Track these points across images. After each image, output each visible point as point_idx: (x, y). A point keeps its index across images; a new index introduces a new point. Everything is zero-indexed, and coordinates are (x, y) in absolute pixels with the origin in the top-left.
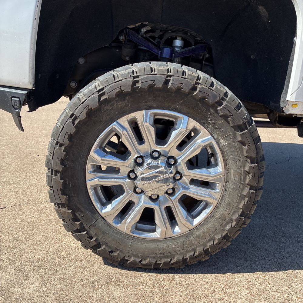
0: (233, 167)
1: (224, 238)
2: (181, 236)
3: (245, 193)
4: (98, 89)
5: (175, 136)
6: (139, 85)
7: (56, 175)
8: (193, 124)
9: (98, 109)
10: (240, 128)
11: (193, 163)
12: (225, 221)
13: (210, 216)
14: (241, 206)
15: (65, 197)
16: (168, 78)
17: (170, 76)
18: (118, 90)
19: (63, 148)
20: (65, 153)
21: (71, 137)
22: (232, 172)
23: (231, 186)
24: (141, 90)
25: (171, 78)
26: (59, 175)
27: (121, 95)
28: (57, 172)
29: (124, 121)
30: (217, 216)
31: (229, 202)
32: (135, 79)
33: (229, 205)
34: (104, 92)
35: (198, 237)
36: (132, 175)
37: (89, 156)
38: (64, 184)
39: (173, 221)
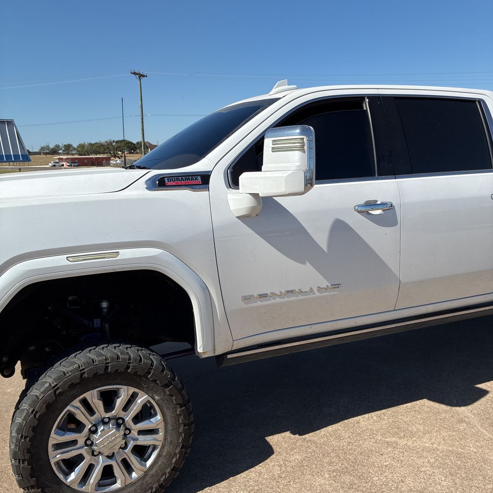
0: (169, 414)
1: (172, 470)
2: (138, 480)
3: (181, 430)
4: (53, 385)
5: (119, 402)
6: (86, 375)
7: (23, 463)
8: (132, 390)
9: (55, 401)
10: (167, 386)
11: (137, 419)
12: (171, 456)
13: (159, 456)
14: (180, 441)
15: (34, 479)
16: (107, 365)
17: (108, 363)
18: (69, 383)
19: (28, 439)
20: (30, 443)
21: (34, 429)
22: (168, 417)
23: (170, 427)
24: (88, 379)
25: (110, 365)
26: (26, 462)
27: (72, 386)
28: (24, 461)
29: (76, 402)
30: (164, 454)
31: (171, 441)
32: (82, 372)
33: (171, 442)
34: (58, 387)
35: (152, 476)
36: (89, 442)
37: (50, 438)
38: (32, 469)
39: (130, 469)
